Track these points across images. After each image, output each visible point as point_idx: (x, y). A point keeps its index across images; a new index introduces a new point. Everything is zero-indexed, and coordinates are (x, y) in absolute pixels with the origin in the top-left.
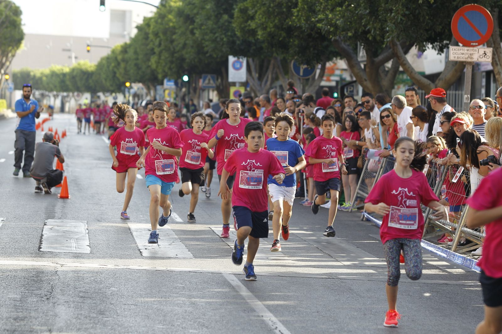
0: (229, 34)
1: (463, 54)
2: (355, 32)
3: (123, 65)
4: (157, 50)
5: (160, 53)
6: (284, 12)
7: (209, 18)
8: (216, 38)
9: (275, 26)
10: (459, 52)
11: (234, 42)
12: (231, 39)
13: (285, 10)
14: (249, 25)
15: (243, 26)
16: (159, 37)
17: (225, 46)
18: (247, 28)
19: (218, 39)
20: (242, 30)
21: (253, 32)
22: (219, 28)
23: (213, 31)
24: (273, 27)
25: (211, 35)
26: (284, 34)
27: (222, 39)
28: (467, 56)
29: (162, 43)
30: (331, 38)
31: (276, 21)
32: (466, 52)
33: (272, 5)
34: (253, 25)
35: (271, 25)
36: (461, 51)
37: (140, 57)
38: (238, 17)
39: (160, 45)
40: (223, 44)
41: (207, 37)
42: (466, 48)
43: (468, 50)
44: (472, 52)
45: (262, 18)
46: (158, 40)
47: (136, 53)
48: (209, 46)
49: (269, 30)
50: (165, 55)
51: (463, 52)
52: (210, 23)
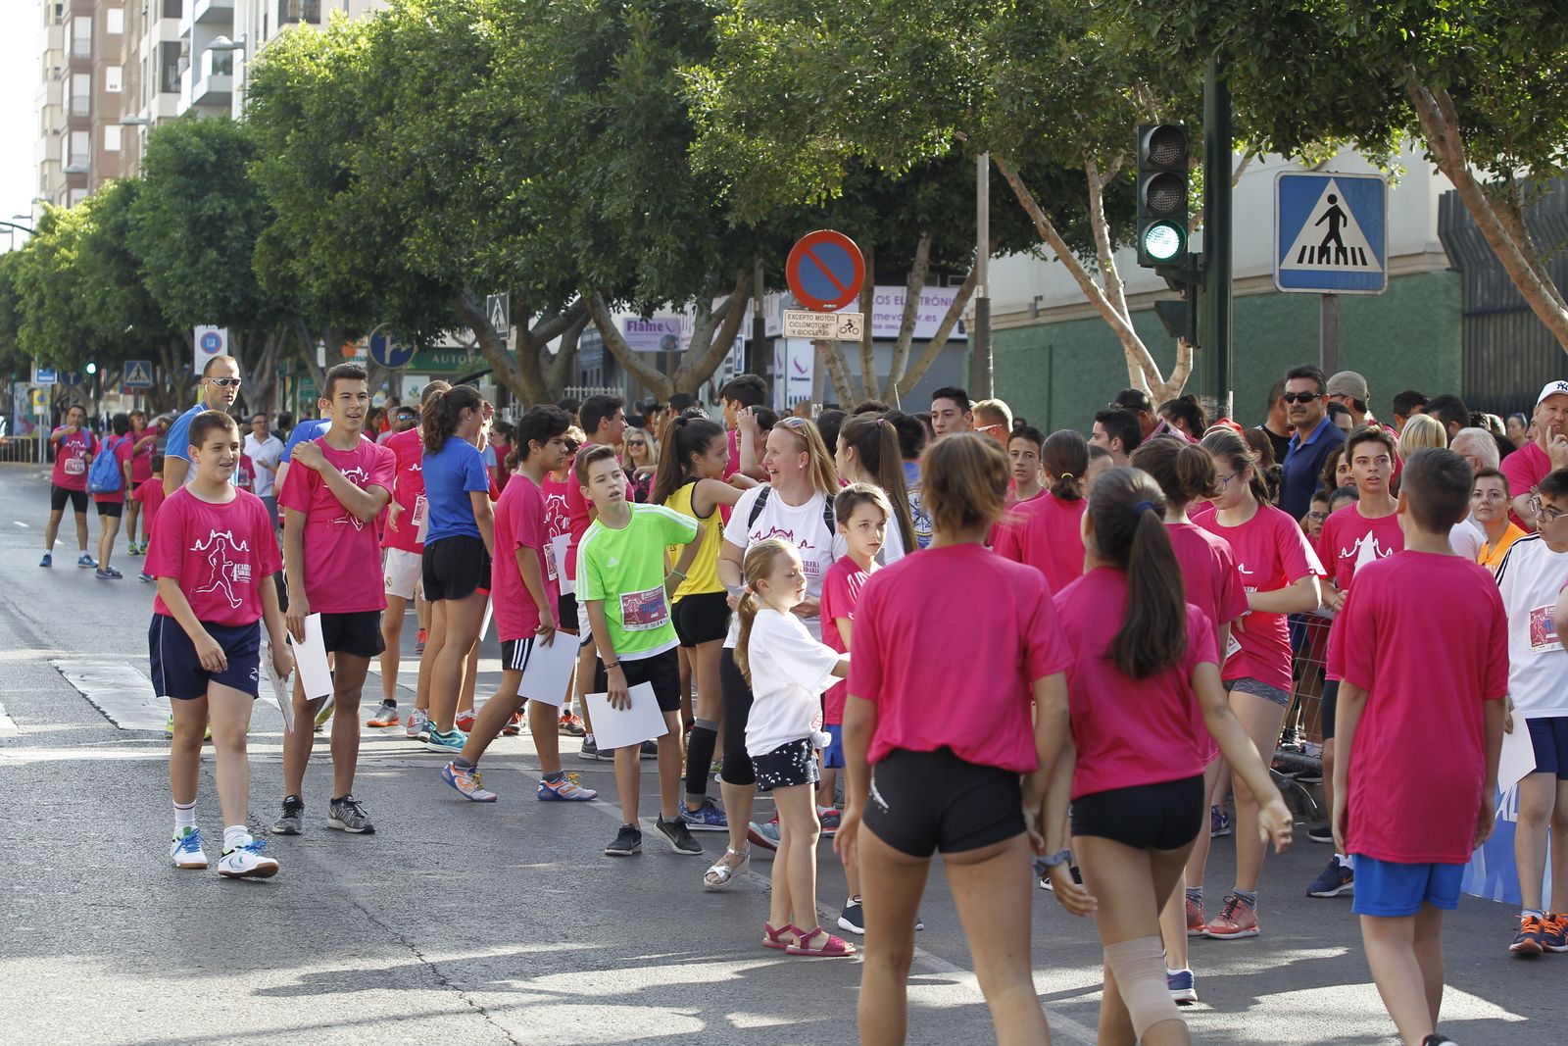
0: (219, 285)
1: (808, 325)
2: (549, 282)
4: (30, 316)
5: (39, 322)
6: (375, 242)
7: (176, 255)
8: (193, 293)
9: (354, 270)
10: (802, 321)
11: (225, 301)
12: (221, 295)
13: (378, 239)
14: (288, 269)
15: (273, 269)
16: (39, 289)
17: (209, 308)
18: (282, 274)
19: (198, 296)
20: (272, 277)
21: (292, 281)
22: (198, 274)
23: (182, 279)
24: (349, 272)
25: (182, 287)
26: (368, 286)
28: (816, 329)
29: (47, 302)
31: (357, 261)
32: (815, 321)
33: (352, 229)
34: (298, 267)
35: (344, 268)
36: (806, 321)
38: (263, 254)
39: (41, 303)
40: (205, 305)
41: (172, 292)
42: (814, 314)
43: (817, 318)
44: (826, 322)
45: (323, 253)
46: (36, 296)
48: (172, 309)
49: (333, 278)
50: (52, 325)
51: (809, 321)
52: (179, 266)
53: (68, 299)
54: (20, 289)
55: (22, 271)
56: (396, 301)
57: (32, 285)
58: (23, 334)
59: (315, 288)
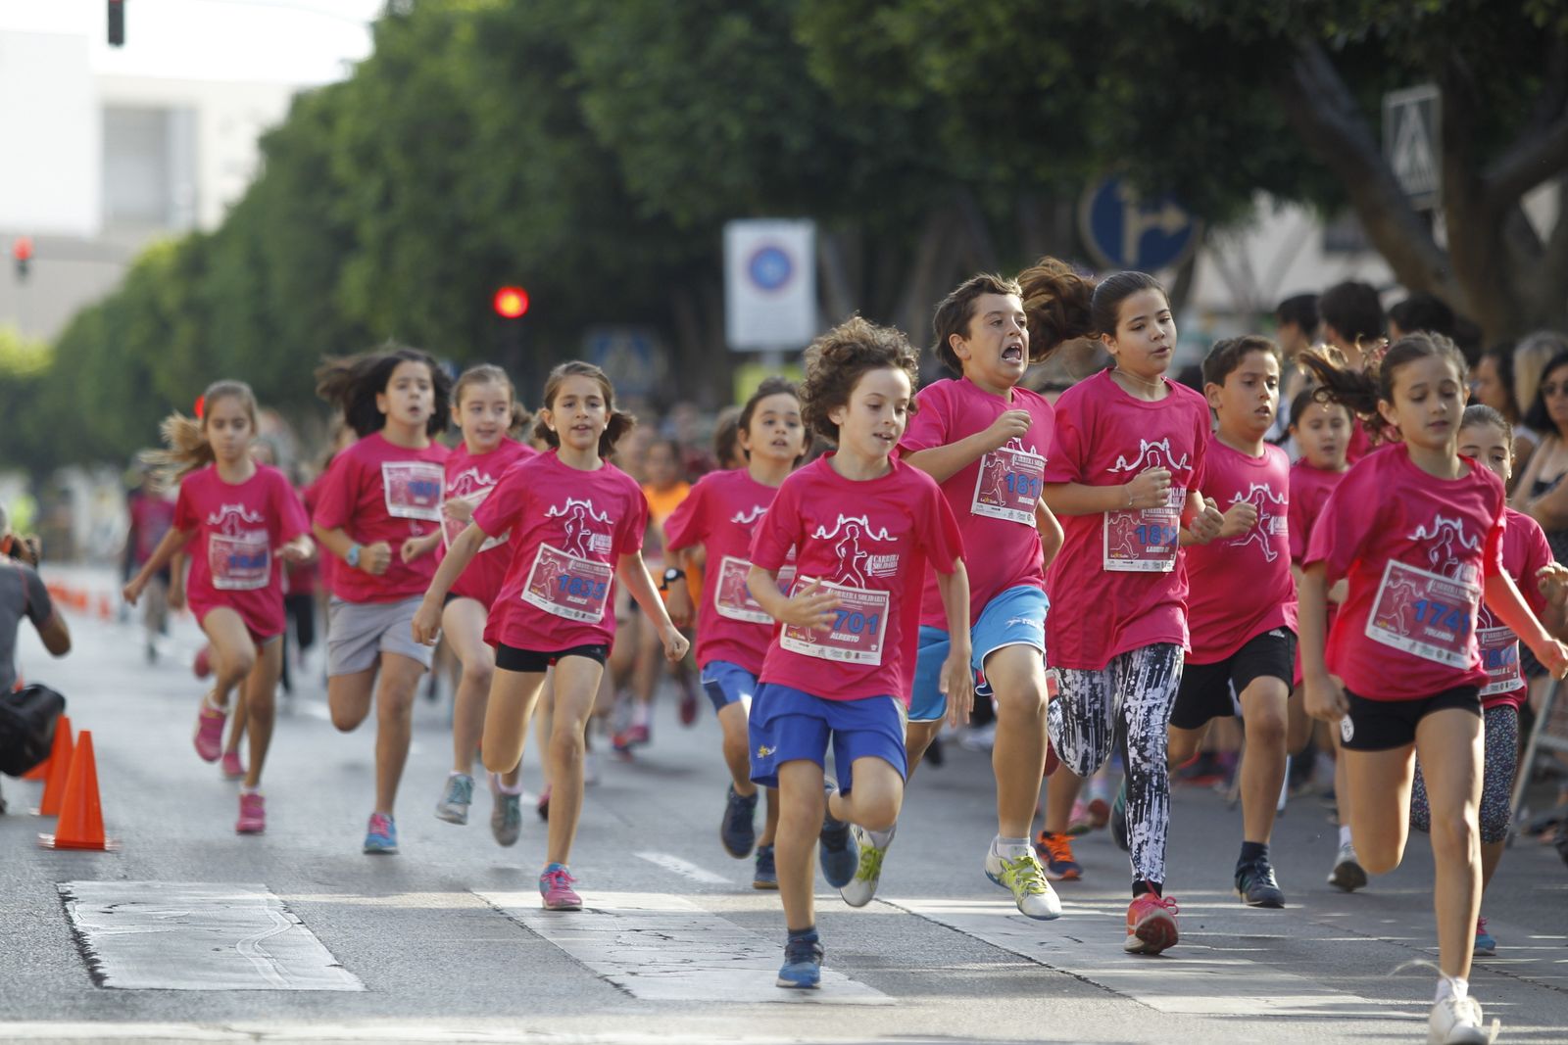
0: (755, 102)
3: (185, 333)
4: (369, 230)
5: (389, 241)
7: (650, 35)
8: (694, 125)
9: (1020, 18)
12: (762, 128)
14: (880, 32)
15: (845, 37)
16: (381, 166)
17: (735, 164)
18: (869, 46)
19: (702, 134)
20: (844, 56)
21: (895, 65)
23: (673, 97)
24: (1013, 27)
25: (667, 114)
26: (1059, 58)
27: (719, 133)
29: (402, 192)
30: (1333, 37)
34: (899, 26)
35: (998, 16)
37: (281, 279)
39: (386, 201)
40: (725, 157)
41: (645, 125)
47: (257, 263)
49: (980, 43)
50: (414, 250)
52: (661, 60)
53: (445, 184)
54: (342, 167)
55: (346, 126)
56: (1126, 91)
57: (367, 156)
58: (356, 276)
59: (938, 69)
